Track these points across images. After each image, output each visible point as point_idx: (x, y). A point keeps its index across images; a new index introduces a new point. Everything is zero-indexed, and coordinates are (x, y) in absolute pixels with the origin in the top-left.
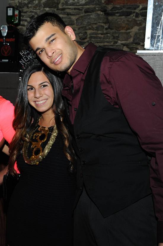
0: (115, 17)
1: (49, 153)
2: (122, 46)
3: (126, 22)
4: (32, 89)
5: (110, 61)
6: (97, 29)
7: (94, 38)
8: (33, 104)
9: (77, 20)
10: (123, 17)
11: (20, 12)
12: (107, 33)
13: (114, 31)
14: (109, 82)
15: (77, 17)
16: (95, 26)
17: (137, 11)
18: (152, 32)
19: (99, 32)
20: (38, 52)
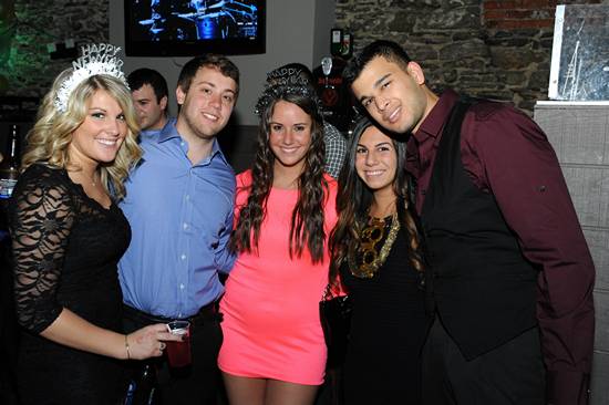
0: (501, 48)
1: (387, 258)
2: (511, 93)
3: (518, 56)
4: (364, 151)
5: (476, 120)
6: (473, 66)
7: (468, 79)
8: (362, 174)
9: (441, 51)
10: (514, 48)
11: (352, 38)
12: (488, 73)
13: (498, 69)
14: (474, 153)
15: (442, 46)
16: (469, 61)
17: (536, 38)
18: (561, 72)
19: (476, 71)
20: (365, 101)
